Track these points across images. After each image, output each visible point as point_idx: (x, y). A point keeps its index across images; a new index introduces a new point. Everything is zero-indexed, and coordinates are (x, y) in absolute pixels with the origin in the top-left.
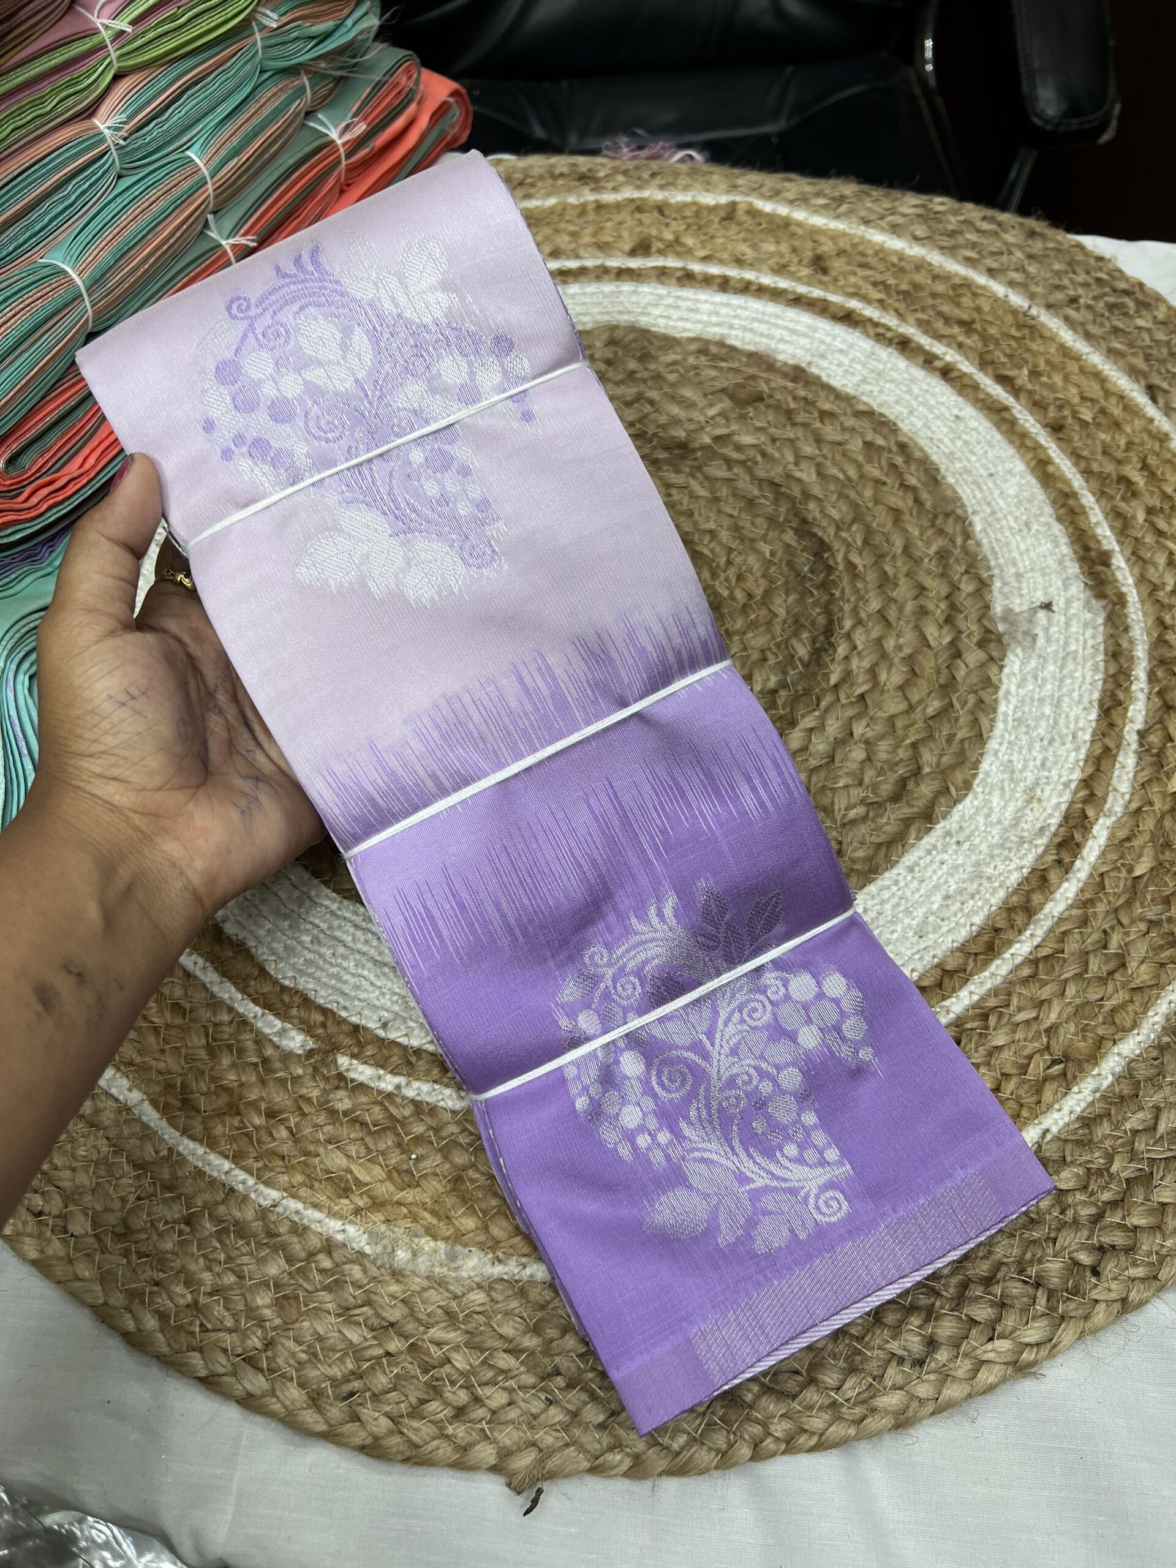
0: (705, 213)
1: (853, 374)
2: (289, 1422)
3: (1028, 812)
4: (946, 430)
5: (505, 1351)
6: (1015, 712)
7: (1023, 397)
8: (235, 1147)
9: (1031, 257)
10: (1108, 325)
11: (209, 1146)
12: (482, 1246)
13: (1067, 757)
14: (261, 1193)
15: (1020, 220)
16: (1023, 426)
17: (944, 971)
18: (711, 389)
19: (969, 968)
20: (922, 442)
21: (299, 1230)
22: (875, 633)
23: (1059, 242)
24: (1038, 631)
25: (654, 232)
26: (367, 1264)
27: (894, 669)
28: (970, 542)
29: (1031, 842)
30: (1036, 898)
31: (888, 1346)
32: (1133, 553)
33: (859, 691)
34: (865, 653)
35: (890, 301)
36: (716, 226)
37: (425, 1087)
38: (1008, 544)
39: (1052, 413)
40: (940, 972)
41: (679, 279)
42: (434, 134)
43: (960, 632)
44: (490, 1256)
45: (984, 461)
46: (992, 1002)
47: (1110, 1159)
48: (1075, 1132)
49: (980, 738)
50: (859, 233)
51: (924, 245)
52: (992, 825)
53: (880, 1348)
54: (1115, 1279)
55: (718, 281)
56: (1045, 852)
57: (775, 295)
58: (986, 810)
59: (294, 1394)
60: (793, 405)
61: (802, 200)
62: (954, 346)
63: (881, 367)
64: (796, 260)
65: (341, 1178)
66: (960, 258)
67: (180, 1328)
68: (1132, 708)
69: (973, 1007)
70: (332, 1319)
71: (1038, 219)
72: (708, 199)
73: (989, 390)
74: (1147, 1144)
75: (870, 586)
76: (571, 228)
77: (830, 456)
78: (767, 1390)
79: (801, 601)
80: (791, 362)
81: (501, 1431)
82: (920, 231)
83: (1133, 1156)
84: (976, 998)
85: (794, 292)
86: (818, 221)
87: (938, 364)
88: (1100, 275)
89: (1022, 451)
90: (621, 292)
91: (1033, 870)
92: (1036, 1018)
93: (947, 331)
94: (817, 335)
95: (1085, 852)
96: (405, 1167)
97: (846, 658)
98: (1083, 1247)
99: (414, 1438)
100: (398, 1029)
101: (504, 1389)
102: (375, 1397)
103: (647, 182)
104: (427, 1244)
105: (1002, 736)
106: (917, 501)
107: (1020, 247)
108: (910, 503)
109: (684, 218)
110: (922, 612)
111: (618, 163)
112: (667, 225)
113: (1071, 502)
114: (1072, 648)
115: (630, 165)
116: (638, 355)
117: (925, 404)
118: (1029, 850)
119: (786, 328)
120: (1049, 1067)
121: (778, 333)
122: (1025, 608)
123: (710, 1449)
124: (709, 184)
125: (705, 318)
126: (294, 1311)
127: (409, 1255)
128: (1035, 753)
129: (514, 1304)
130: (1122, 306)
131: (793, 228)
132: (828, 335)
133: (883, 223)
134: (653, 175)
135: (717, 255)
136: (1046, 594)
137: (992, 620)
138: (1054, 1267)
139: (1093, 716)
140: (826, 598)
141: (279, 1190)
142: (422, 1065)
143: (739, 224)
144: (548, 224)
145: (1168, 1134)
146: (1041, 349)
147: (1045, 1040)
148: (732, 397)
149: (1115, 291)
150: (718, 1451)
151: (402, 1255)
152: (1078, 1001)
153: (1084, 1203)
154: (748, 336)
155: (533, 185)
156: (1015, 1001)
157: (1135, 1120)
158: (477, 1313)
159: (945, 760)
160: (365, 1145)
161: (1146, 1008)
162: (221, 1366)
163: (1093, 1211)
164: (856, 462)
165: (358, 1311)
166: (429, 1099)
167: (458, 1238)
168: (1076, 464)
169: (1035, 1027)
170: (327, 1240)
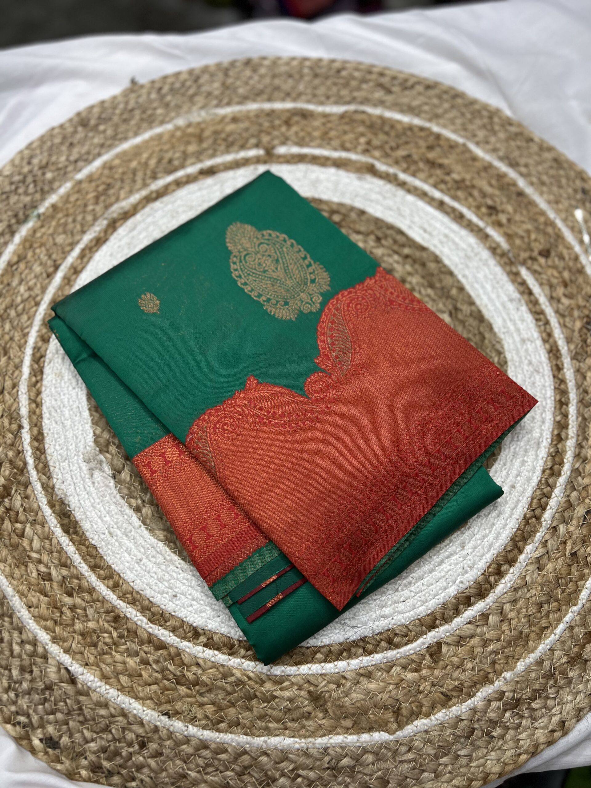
9: (184, 776)
10: (114, 731)
12: (182, 127)
14: (259, 105)
16: (137, 610)
24: (85, 466)
25: (437, 673)
26: (212, 106)
31: (42, 157)
32: (51, 540)
35: (257, 685)
36: (401, 699)
39: (124, 630)
41: (395, 635)
44: (177, 126)
46: (47, 282)
50: (304, 741)
51: (257, 749)
62: (200, 663)
65: (237, 122)
68: (29, 439)
69: (54, 276)
72: (421, 724)
73: (166, 632)
76: (491, 647)
89: (130, 590)
90: (422, 603)
95: (30, 359)
104: (198, 120)
109: (427, 698)
112: (433, 684)
113: (92, 562)
120: (18, 267)
127: (201, 114)
130: (109, 758)
131: (350, 724)
135: (385, 673)
137: (107, 460)
141: (253, 109)
144: (509, 644)
147: (23, 276)
149: (119, 772)
150: (82, 115)
155: (544, 676)
156: (39, 286)
167: (190, 126)
168: (99, 594)
170: (229, 106)
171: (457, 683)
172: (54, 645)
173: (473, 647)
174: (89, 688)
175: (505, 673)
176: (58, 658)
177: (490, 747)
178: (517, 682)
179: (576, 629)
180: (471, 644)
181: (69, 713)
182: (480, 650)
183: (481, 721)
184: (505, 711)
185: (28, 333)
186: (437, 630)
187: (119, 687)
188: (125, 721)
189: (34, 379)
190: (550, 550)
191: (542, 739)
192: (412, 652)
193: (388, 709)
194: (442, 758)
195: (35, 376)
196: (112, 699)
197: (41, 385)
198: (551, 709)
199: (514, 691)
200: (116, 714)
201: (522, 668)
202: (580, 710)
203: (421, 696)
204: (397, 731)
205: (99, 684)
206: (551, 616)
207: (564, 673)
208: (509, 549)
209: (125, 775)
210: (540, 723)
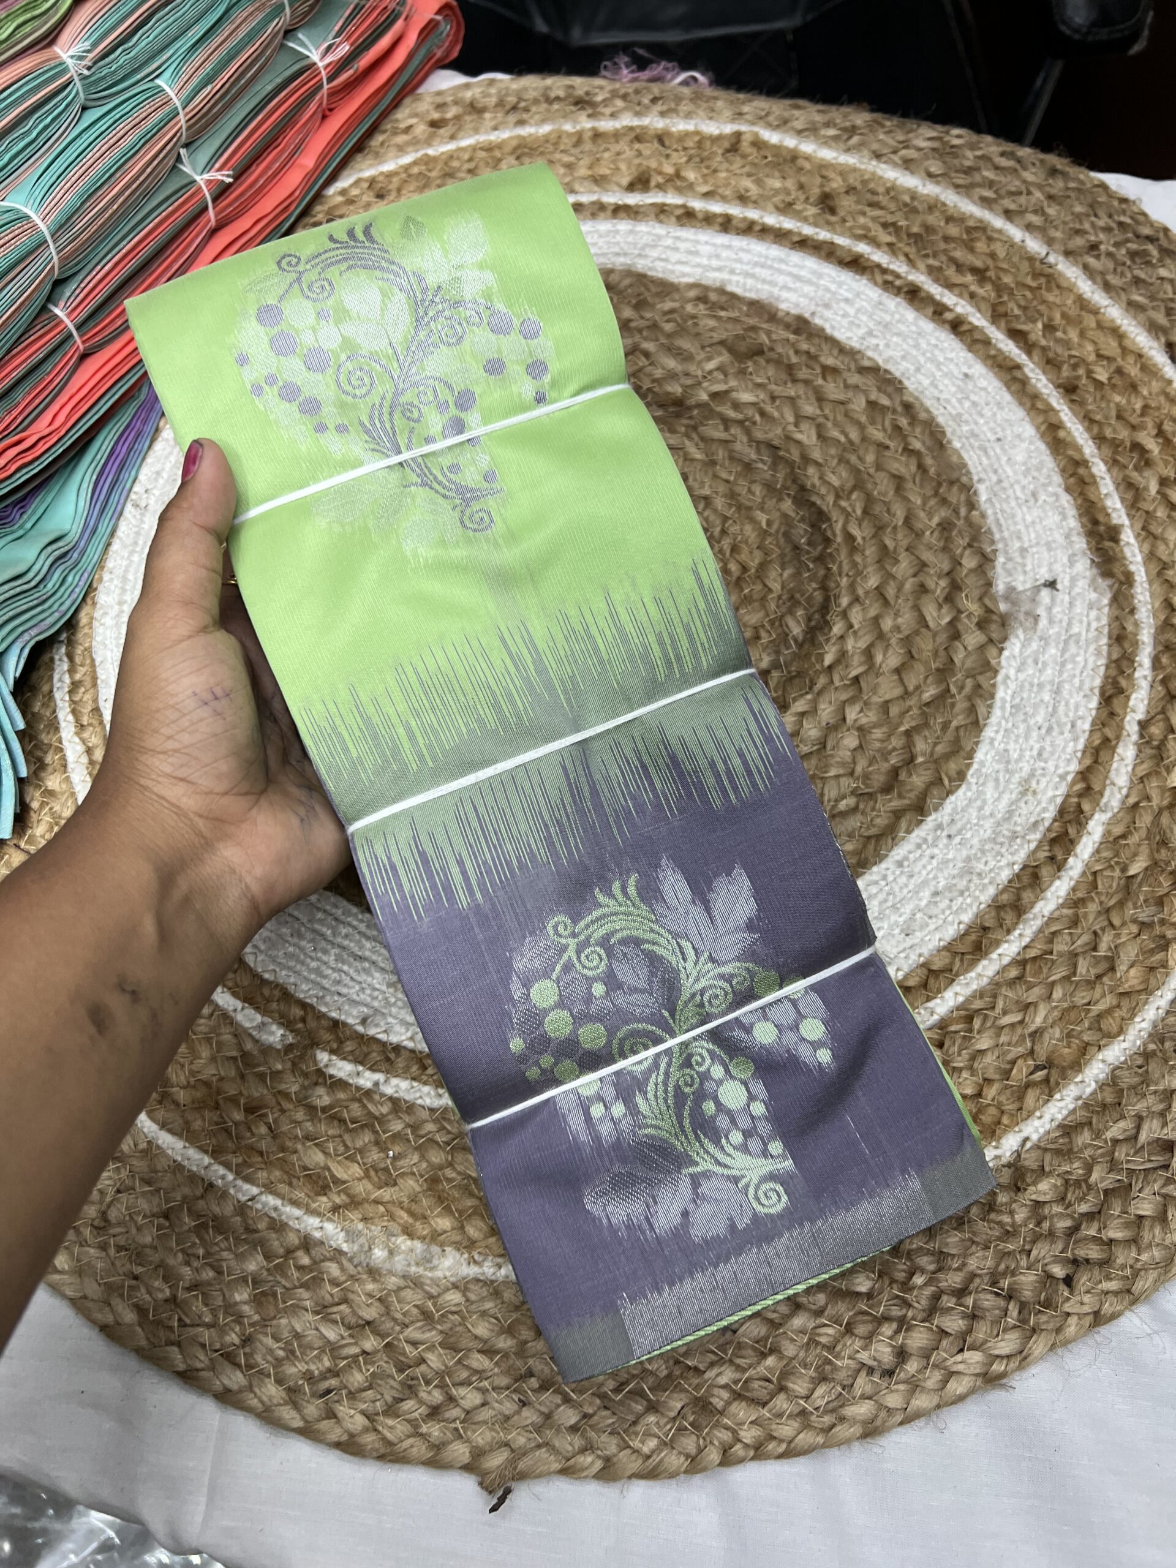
0: (708, 144)
1: (859, 326)
2: (267, 1417)
3: (1022, 805)
4: (953, 389)
5: (479, 1351)
6: (1013, 697)
7: (1036, 354)
8: (214, 1141)
9: (1051, 197)
10: (1129, 275)
11: (187, 1140)
12: (457, 1246)
13: (1065, 748)
14: (239, 1190)
15: (1042, 156)
16: (1035, 387)
17: (930, 971)
18: (710, 341)
19: (955, 969)
20: (928, 403)
21: (278, 1226)
22: (872, 613)
23: (1082, 182)
24: (1041, 611)
25: (653, 164)
26: (345, 1262)
27: (890, 652)
28: (974, 513)
29: (1023, 837)
30: (1027, 896)
31: (858, 1356)
32: (1144, 528)
33: (854, 673)
34: (860, 633)
35: (900, 245)
36: (719, 158)
37: (404, 1084)
38: (1013, 516)
39: (1066, 372)
40: (925, 972)
41: (678, 218)
42: (422, 52)
43: (960, 612)
44: (466, 1256)
45: (992, 424)
46: (977, 1004)
47: (1089, 1170)
48: (1054, 1141)
49: (976, 725)
50: (870, 168)
51: (938, 183)
52: (984, 818)
53: (850, 1358)
54: (1088, 1292)
55: (720, 220)
56: (1038, 848)
57: (779, 236)
58: (979, 803)
59: (271, 1391)
60: (794, 359)
61: (810, 131)
62: (966, 296)
63: (888, 318)
64: (802, 197)
65: (319, 1176)
66: (976, 197)
67: (159, 1323)
68: (1134, 696)
69: (958, 1009)
70: (310, 1317)
71: (1060, 155)
72: (712, 128)
73: (1001, 346)
74: (1127, 1155)
75: (869, 560)
76: (567, 159)
77: (831, 417)
78: (738, 1396)
79: (798, 574)
80: (794, 311)
81: (475, 1431)
82: (935, 167)
83: (1113, 1165)
84: (961, 999)
85: (800, 234)
86: (827, 154)
87: (948, 316)
88: (1122, 219)
89: (1033, 413)
90: (617, 232)
91: (1025, 867)
92: (1022, 1022)
93: (958, 279)
94: (822, 282)
95: (1079, 849)
96: (382, 1165)
97: (842, 637)
98: (1057, 1260)
99: (389, 1436)
100: (377, 1025)
101: (478, 1389)
102: (352, 1395)
103: (647, 108)
104: (403, 1243)
105: (999, 724)
106: (921, 466)
107: (1040, 187)
108: (913, 468)
109: (685, 149)
110: (922, 589)
111: (617, 85)
112: (668, 156)
113: (1081, 471)
114: (1075, 630)
115: (630, 88)
116: (634, 301)
117: (933, 360)
118: (1021, 846)
119: (790, 274)
120: (1032, 1073)
121: (781, 279)
122: (1028, 586)
123: (680, 1453)
124: (713, 110)
125: (705, 262)
126: (271, 1308)
127: (385, 1253)
128: (1031, 742)
129: (489, 1305)
130: (1145, 253)
131: (801, 162)
132: (834, 281)
133: (895, 158)
134: (654, 100)
135: (720, 191)
136: (1050, 570)
137: (994, 599)
138: (1028, 1280)
139: (1094, 703)
140: (822, 572)
141: (258, 1186)
142: (401, 1063)
143: (744, 156)
144: (542, 153)
145: (1149, 1144)
146: (1058, 301)
147: (1029, 1044)
148: (731, 350)
149: (1138, 236)
150: (687, 1456)
151: (379, 1254)
152: (1065, 1005)
153: (1061, 1216)
154: (750, 282)
155: (526, 110)
156: (1000, 1004)
157: (1117, 1130)
158: (453, 1313)
159: (940, 749)
160: (343, 1142)
161: (1133, 1012)
162: (201, 1359)
163: (1068, 1223)
164: (858, 423)
165: (335, 1309)
166: (407, 1098)
167: (435, 1237)
168: (1088, 429)
169: (1019, 1031)
170: (305, 1237)
173: (589, 168)
174: (1147, 331)
175: (570, 131)
178: (563, 118)
179: (448, 135)
180: (589, 172)
182: (582, 162)
183: (636, 104)
185: (1063, 906)
186: (620, 202)
187: (1101, 316)
189: (1085, 803)
192: (670, 195)
193: (742, 156)
195: (1080, 809)
196: (1117, 306)
197: (1073, 786)
199: (574, 113)
200: (1119, 290)
201: (545, 127)
205: (1129, 329)
206: (467, 157)
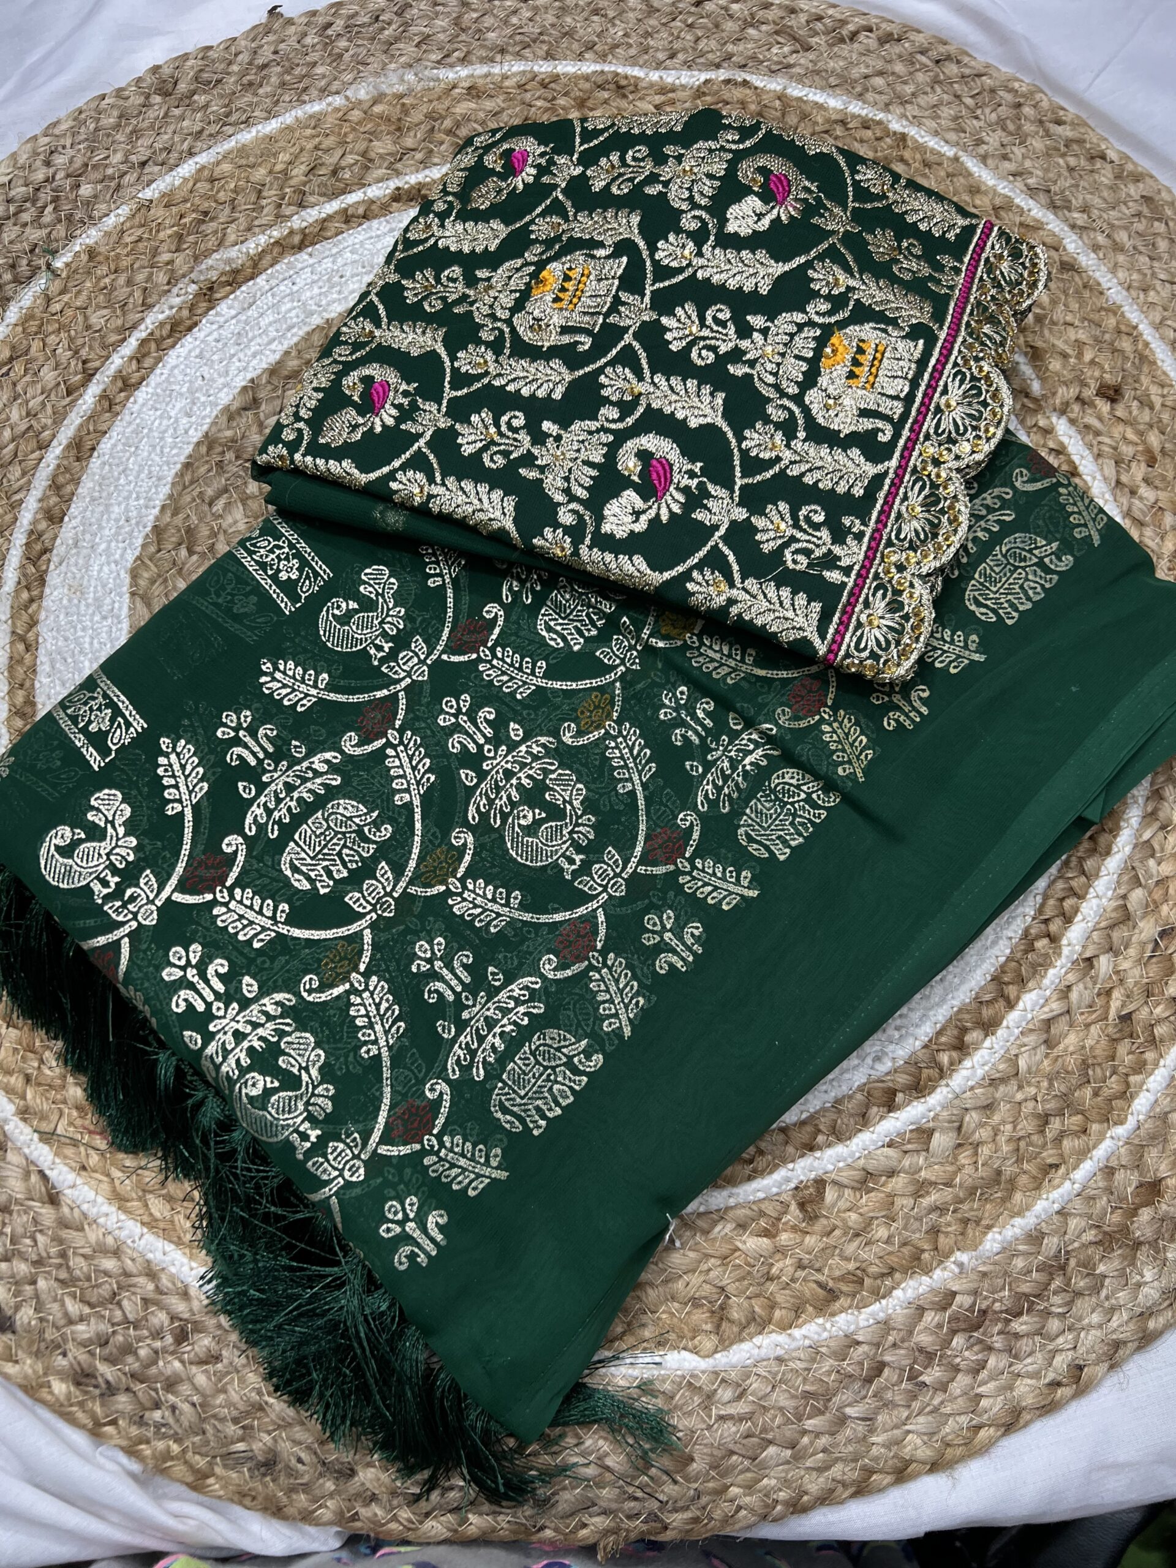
0: (759, 1312)
8: (562, 82)
11: (581, 73)
12: (363, 102)
14: (526, 66)
17: (111, 411)
19: (91, 420)
21: (486, 61)
25: (812, 1242)
26: (430, 64)
29: (67, 546)
30: (52, 499)
40: (115, 409)
44: (353, 100)
46: (67, 403)
56: (54, 542)
65: (479, 96)
69: (81, 393)
72: (769, 1343)
84: (81, 401)
91: (61, 522)
95: (20, 554)
103: (880, 1344)
127: (406, 79)
141: (515, 73)
151: (410, 77)
170: (464, 64)
171: (851, 1266)
172: (21, 1124)
173: (891, 1196)
174: (85, 1215)
175: (958, 1254)
176: (27, 1151)
177: (916, 1405)
178: (984, 1274)
179: (1119, 1176)
180: (888, 1189)
181: (39, 1263)
182: (908, 1202)
183: (900, 1348)
184: (954, 1332)
185: (21, 501)
186: (818, 1154)
187: (146, 1219)
188: (151, 1286)
189: (25, 595)
190: (1074, 1006)
191: (1029, 1401)
192: (761, 1195)
193: (703, 1305)
194: (809, 1418)
195: (28, 588)
196: (129, 1242)
197: (40, 606)
198: (1052, 1339)
199: (975, 1293)
200: (135, 1271)
201: (997, 1247)
202: (1117, 1345)
203: (772, 1287)
204: (716, 1352)
205: (106, 1208)
206: (1066, 1143)
207: (1088, 1265)
208: (987, 997)
209: (140, 1394)
210: (1029, 1364)
